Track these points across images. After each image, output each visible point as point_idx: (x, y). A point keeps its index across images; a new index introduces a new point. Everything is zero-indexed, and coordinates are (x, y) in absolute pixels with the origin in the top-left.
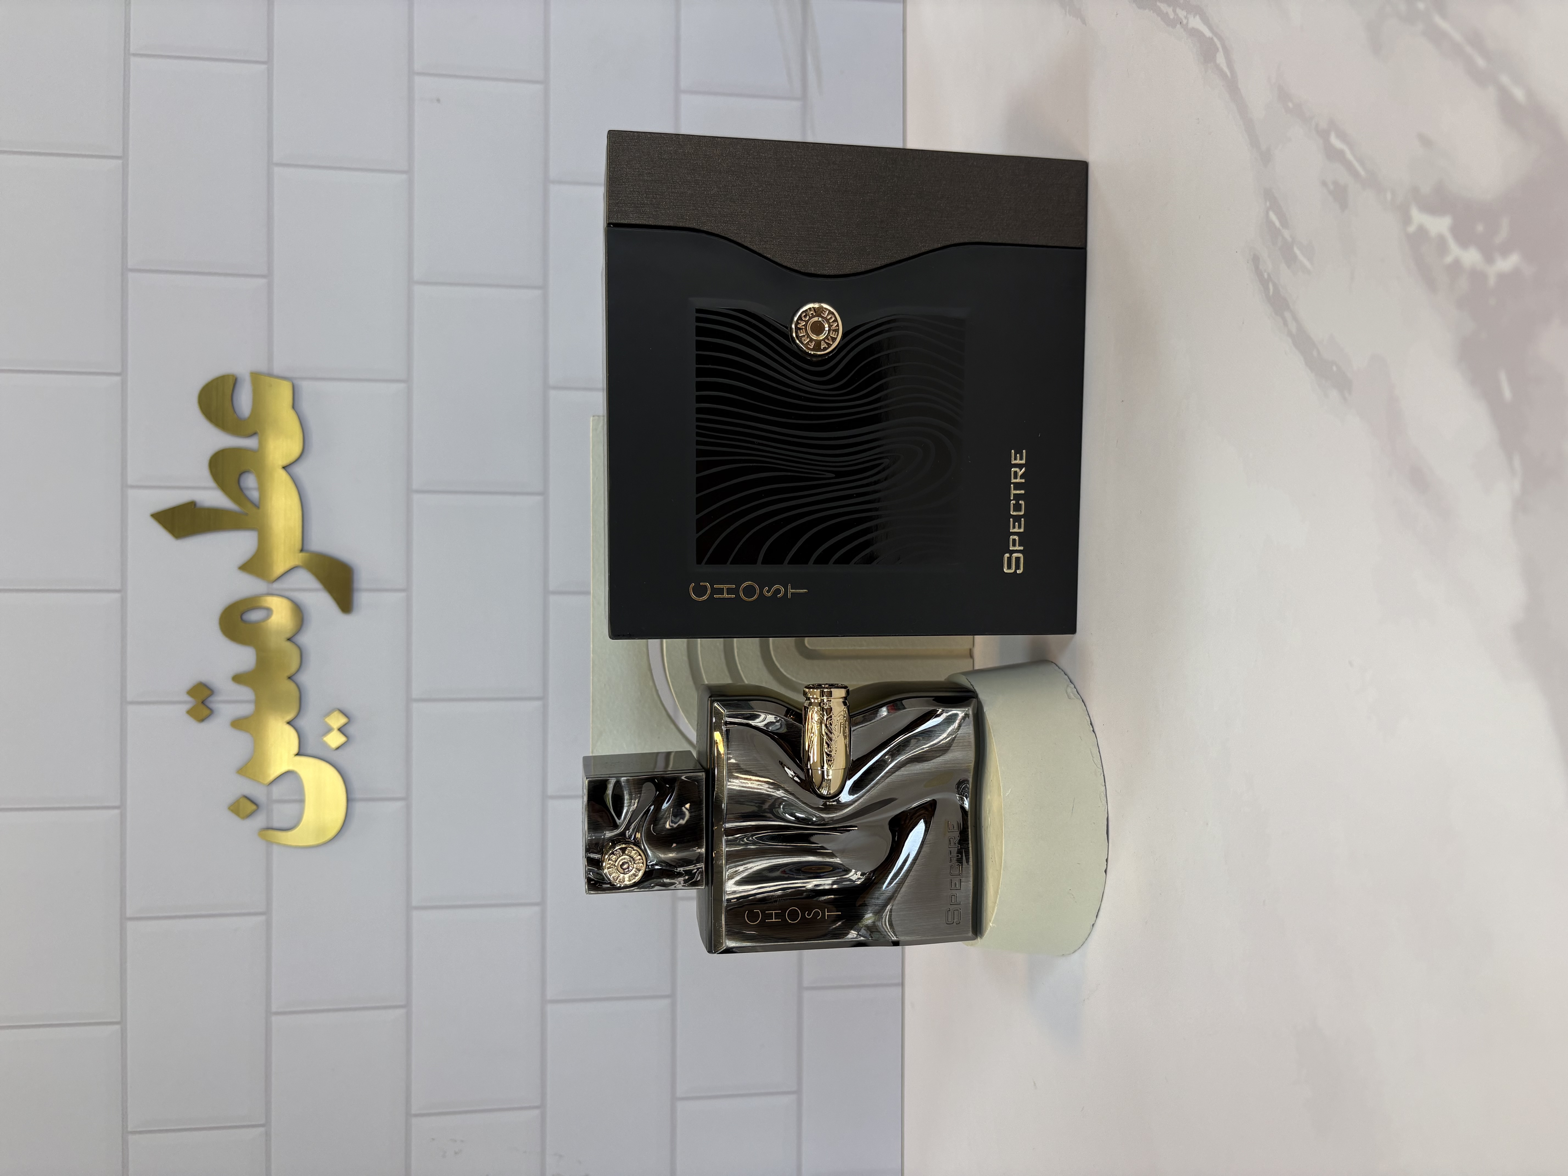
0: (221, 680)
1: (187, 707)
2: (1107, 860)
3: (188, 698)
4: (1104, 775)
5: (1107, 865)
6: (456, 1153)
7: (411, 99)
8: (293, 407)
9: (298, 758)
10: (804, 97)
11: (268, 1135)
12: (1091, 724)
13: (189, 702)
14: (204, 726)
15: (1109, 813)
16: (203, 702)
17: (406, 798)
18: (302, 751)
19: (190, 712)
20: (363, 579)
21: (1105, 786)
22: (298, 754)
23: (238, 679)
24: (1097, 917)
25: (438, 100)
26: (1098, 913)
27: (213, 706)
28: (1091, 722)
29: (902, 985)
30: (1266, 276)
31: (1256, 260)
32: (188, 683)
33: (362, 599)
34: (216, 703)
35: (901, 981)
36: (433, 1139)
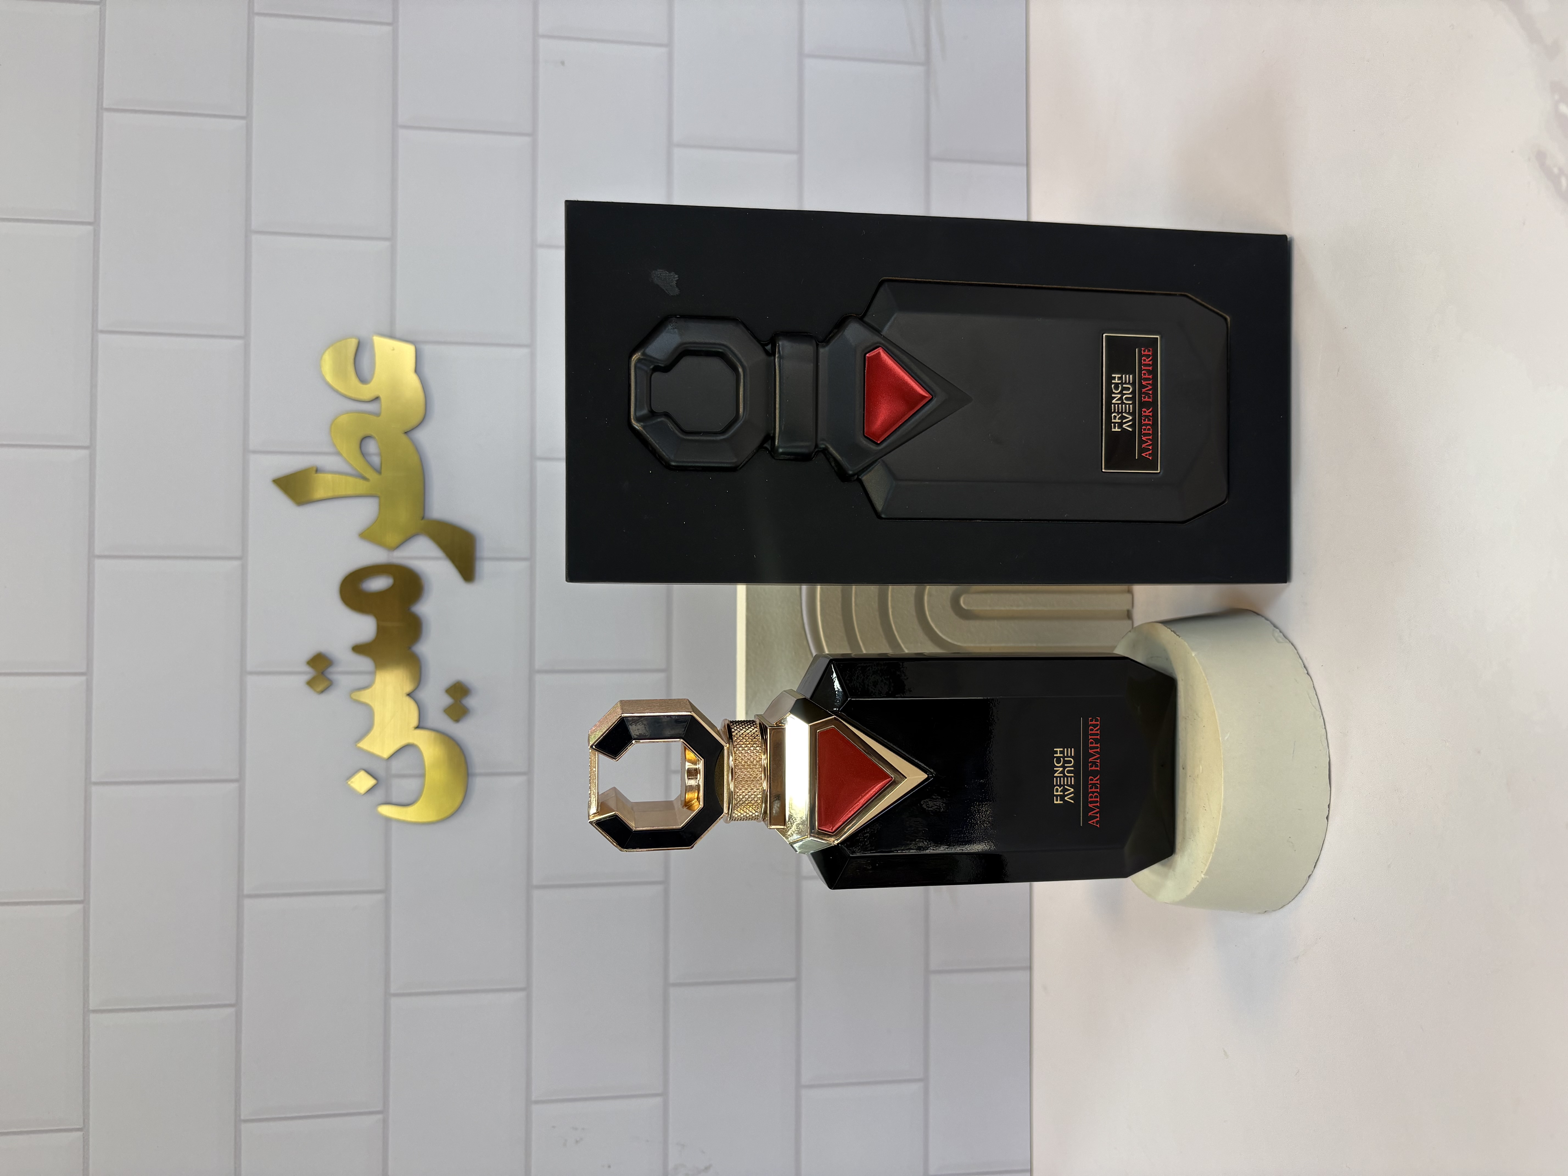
0: (340, 650)
1: (307, 677)
2: (1329, 806)
3: (308, 669)
4: (1323, 718)
5: (1329, 811)
6: (577, 1142)
7: (535, 62)
8: (416, 371)
9: (418, 731)
10: (927, 62)
11: (385, 1122)
12: (1305, 667)
13: (309, 673)
14: (325, 697)
15: (1331, 756)
16: (323, 673)
17: (528, 773)
18: (421, 725)
19: (310, 683)
20: (486, 548)
21: (1325, 728)
22: (418, 727)
23: (359, 649)
24: (1314, 867)
25: (563, 63)
26: (1316, 863)
27: (334, 677)
28: (1304, 664)
29: (1030, 968)
30: (1556, 171)
31: (1541, 157)
32: (309, 653)
33: (485, 567)
34: (335, 673)
35: (1029, 965)
36: (554, 1127)
